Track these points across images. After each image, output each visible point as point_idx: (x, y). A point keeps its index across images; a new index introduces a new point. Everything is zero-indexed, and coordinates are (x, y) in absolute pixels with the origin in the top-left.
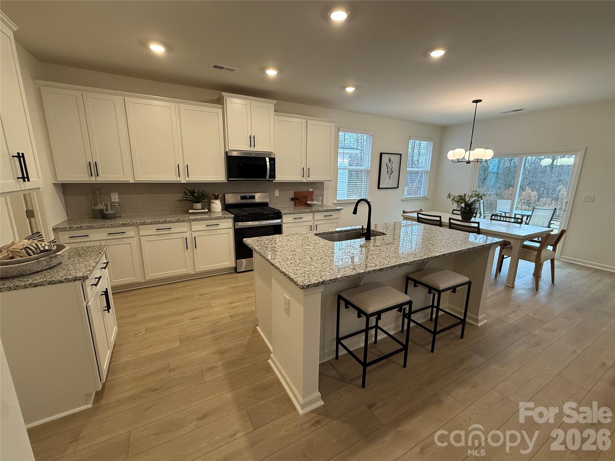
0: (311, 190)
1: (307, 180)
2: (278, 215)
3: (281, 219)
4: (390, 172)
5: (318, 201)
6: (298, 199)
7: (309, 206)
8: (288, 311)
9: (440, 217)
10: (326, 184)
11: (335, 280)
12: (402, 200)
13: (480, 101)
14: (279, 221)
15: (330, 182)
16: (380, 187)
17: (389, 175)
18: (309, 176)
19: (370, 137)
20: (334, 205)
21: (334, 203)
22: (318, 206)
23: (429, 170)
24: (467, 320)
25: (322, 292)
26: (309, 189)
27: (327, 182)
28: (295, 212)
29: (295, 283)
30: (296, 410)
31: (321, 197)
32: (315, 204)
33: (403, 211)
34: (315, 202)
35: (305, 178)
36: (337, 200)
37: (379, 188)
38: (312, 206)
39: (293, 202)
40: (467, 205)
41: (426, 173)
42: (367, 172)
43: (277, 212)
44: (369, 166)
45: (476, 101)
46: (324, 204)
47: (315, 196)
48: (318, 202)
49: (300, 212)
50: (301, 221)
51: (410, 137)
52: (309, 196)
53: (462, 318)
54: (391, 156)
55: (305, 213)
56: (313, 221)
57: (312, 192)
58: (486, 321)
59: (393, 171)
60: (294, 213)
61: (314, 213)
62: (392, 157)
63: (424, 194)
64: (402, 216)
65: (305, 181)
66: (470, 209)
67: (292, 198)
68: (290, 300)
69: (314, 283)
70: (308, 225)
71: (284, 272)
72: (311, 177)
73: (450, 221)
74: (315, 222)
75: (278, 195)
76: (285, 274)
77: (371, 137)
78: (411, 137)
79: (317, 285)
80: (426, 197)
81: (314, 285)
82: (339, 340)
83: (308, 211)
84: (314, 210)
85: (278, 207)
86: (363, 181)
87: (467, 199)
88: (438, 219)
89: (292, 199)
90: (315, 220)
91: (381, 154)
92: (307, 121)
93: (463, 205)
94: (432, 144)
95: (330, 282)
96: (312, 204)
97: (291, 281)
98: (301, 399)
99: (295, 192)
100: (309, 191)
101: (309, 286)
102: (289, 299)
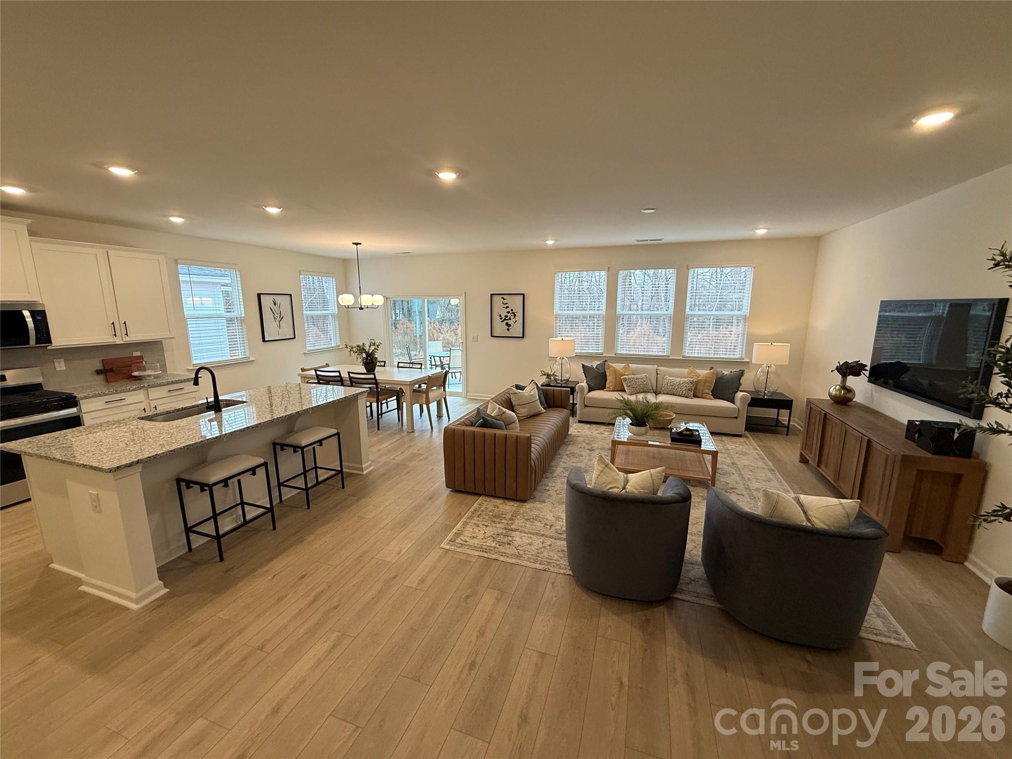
0: (138, 354)
1: (124, 340)
2: (71, 401)
3: (78, 407)
4: (278, 318)
5: (153, 368)
6: (111, 370)
7: (138, 378)
8: (97, 509)
9: (339, 372)
10: (166, 344)
11: (155, 457)
12: (305, 353)
13: (360, 244)
14: (74, 410)
15: (173, 340)
16: (266, 340)
17: (278, 323)
18: (127, 334)
19: (236, 272)
20: (189, 372)
21: (188, 370)
22: (156, 377)
23: (336, 313)
24: (344, 470)
25: (140, 472)
26: (134, 353)
27: (170, 340)
28: (106, 392)
29: (100, 470)
30: (126, 609)
31: (158, 364)
32: (149, 376)
33: (301, 369)
34: (148, 372)
35: (121, 338)
36: (193, 364)
37: (264, 340)
38: (143, 378)
39: (101, 377)
40: (368, 355)
41: (334, 316)
42: (241, 320)
43: (65, 397)
44: (243, 312)
45: (357, 244)
46: (168, 373)
47: (147, 363)
48: (155, 372)
49: (116, 391)
50: (122, 404)
51: (300, 272)
52: (134, 363)
53: (339, 469)
54: (276, 297)
55: (129, 390)
56: (148, 401)
57: (141, 357)
58: (372, 468)
59: (282, 318)
60: (105, 395)
61: (147, 390)
62: (278, 299)
63: (336, 343)
64: (299, 376)
65: (122, 343)
66: (372, 359)
67: (97, 370)
68: (99, 494)
69: (126, 464)
70: (139, 409)
71: (83, 464)
72: (131, 335)
73: (349, 375)
74: (151, 402)
75: (63, 368)
76: (84, 466)
77: (238, 273)
78: (302, 272)
79: (131, 465)
80: (339, 346)
81: (126, 466)
82: (188, 530)
83: (134, 387)
84: (146, 385)
85: (67, 389)
86: (238, 334)
87: (367, 348)
88: (337, 374)
89: (98, 372)
90: (151, 399)
91: (259, 295)
92: (107, 252)
93: (364, 355)
94: (334, 280)
95: (149, 459)
96: (143, 376)
97: (94, 469)
98: (134, 595)
99: (103, 360)
100: (134, 355)
101: (118, 468)
102: (97, 494)
